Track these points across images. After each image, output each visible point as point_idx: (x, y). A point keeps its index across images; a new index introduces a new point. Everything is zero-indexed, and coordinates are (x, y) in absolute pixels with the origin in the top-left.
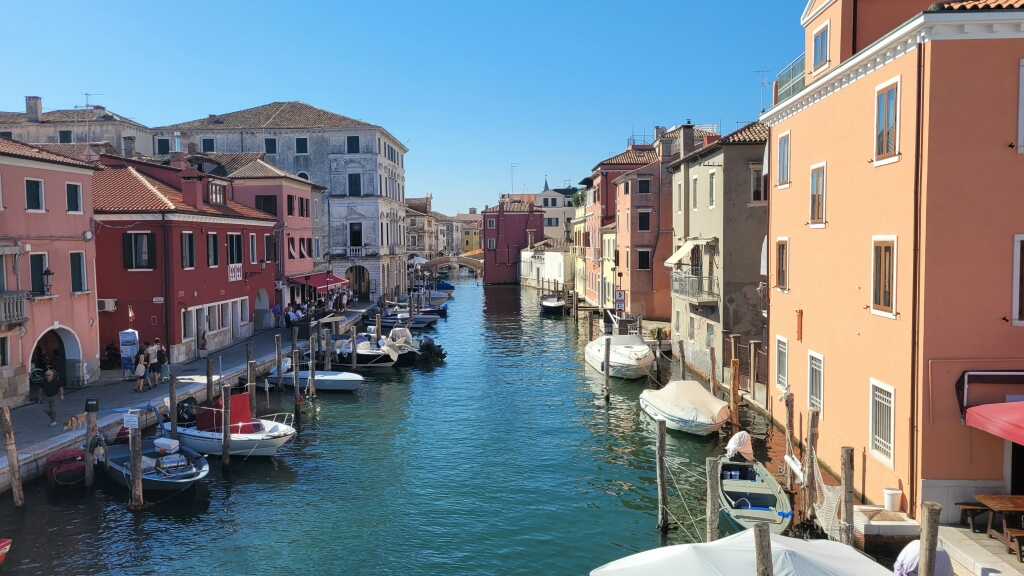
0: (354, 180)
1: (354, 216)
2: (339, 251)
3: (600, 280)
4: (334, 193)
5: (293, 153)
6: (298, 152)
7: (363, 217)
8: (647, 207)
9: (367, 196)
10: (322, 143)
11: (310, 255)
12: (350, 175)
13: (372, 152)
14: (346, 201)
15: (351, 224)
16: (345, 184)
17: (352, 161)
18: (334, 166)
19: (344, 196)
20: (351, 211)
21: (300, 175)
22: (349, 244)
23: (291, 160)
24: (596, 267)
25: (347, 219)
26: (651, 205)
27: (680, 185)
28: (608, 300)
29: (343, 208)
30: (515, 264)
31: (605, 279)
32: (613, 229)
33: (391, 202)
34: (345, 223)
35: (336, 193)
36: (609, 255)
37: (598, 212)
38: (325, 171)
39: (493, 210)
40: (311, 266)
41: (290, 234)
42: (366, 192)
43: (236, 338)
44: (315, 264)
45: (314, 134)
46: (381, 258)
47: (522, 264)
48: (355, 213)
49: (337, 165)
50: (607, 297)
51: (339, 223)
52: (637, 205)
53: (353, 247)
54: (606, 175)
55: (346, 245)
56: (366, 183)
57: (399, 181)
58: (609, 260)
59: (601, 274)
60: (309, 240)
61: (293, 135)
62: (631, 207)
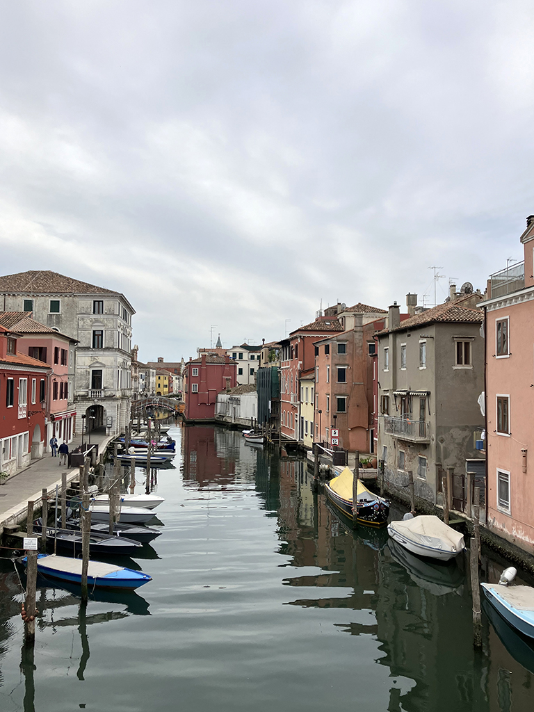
0: (97, 337)
1: (96, 365)
2: (82, 392)
3: (298, 419)
5: (48, 312)
6: (51, 311)
7: (104, 366)
8: (345, 365)
9: (108, 349)
10: (72, 305)
11: (66, 397)
12: (94, 331)
13: (113, 314)
14: (90, 352)
15: (93, 371)
16: (90, 339)
17: (97, 321)
18: (81, 323)
19: (87, 348)
20: (94, 360)
22: (90, 388)
23: (45, 317)
24: (294, 409)
25: (90, 367)
26: (347, 363)
27: (386, 349)
28: (306, 435)
29: (87, 358)
30: (214, 404)
31: (302, 418)
32: (311, 380)
33: (124, 354)
34: (88, 370)
35: (82, 346)
36: (307, 400)
37: (296, 367)
38: (73, 328)
39: (196, 362)
40: (66, 405)
41: (55, 380)
42: (107, 346)
43: (19, 467)
44: (69, 404)
45: (66, 298)
46: (117, 399)
47: (219, 404)
48: (97, 362)
49: (84, 323)
50: (305, 432)
51: (83, 370)
52: (337, 363)
53: (94, 390)
54: (303, 339)
55: (88, 388)
56: (107, 338)
57: (129, 337)
58: (307, 404)
59: (298, 414)
60: (66, 384)
61: (48, 298)
62: (332, 363)
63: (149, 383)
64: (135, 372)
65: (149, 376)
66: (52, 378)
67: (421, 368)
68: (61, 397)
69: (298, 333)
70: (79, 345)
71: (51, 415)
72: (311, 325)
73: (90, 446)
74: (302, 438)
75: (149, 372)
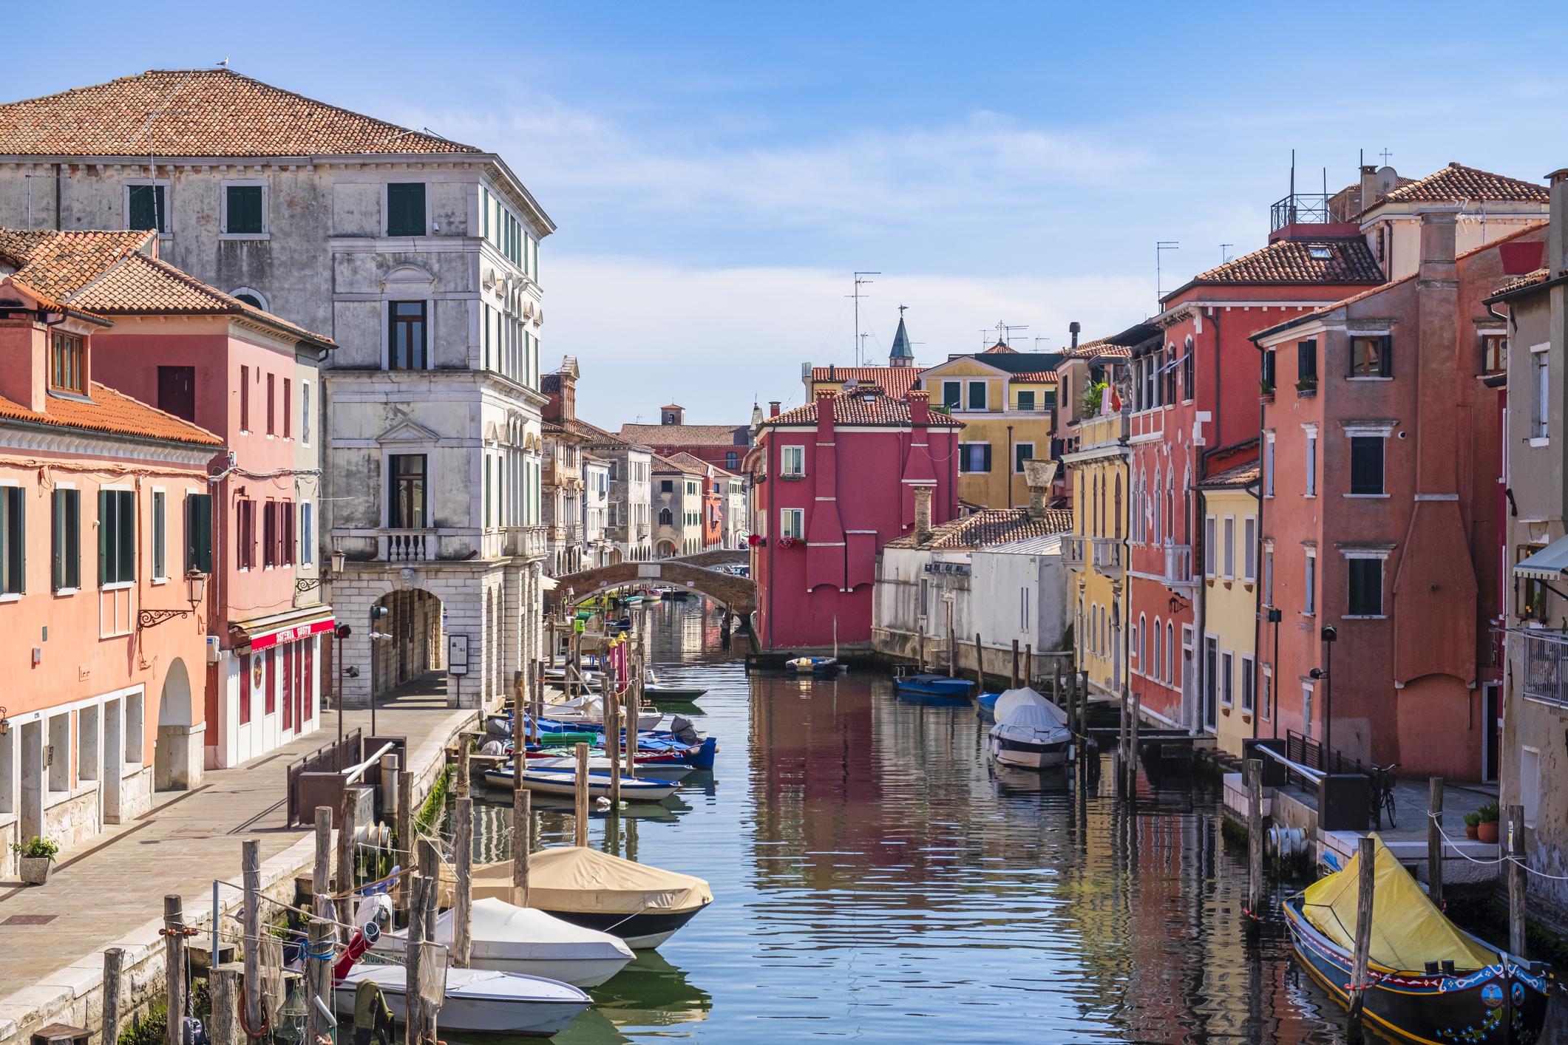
0: (407, 322)
1: (404, 434)
2: (353, 541)
3: (1193, 646)
4: (342, 360)
5: (216, 231)
6: (231, 230)
7: (435, 436)
8: (1380, 421)
9: (447, 369)
10: (309, 204)
11: (289, 558)
12: (393, 304)
13: (463, 235)
14: (381, 385)
15: (394, 459)
16: (376, 332)
17: (402, 261)
18: (343, 271)
19: (371, 369)
20: (396, 416)
22: (385, 522)
23: (210, 254)
24: (1176, 604)
25: (380, 441)
26: (1390, 414)
27: (1538, 354)
28: (1227, 712)
29: (369, 409)
30: (865, 586)
31: (1212, 643)
32: (1247, 486)
33: (509, 391)
34: (375, 454)
35: (350, 362)
36: (1229, 571)
37: (1187, 435)
38: (317, 292)
39: (797, 418)
40: (289, 592)
41: (241, 491)
42: (442, 360)
43: (111, 817)
44: (302, 585)
45: (285, 175)
46: (486, 568)
47: (888, 590)
48: (409, 423)
49: (355, 271)
50: (1221, 704)
51: (355, 457)
52: (1348, 416)
53: (394, 533)
54: (1214, 320)
55: (375, 524)
56: (443, 330)
57: (529, 326)
58: (1228, 586)
59: (1194, 627)
60: (289, 507)
61: (216, 177)
62: (1326, 419)
63: (625, 503)
64: (570, 463)
65: (624, 479)
66: (233, 485)
68: (269, 559)
69: (1195, 293)
70: (340, 359)
71: (232, 625)
72: (1248, 264)
73: (374, 744)
74: (1212, 721)
75: (624, 461)
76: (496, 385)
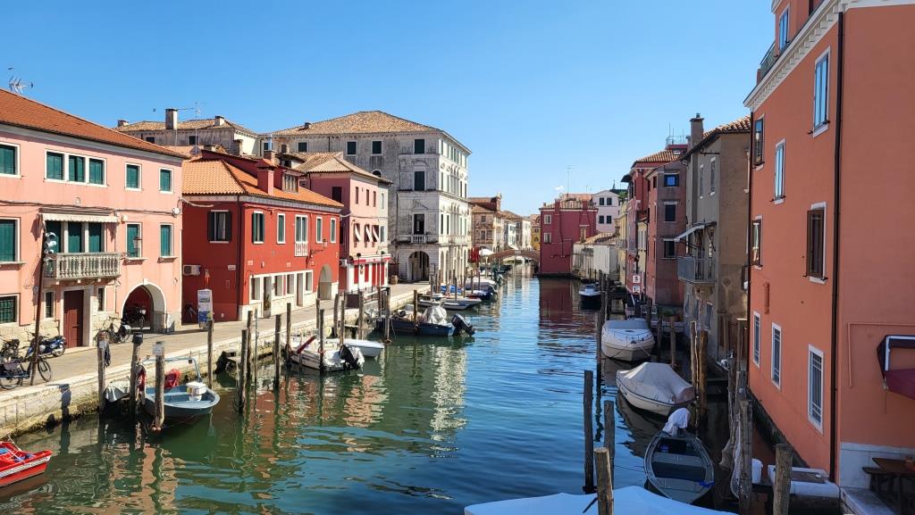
0: (420, 177)
1: (418, 208)
2: (404, 238)
3: (635, 269)
4: (402, 188)
5: (370, 154)
6: (374, 153)
7: (427, 209)
8: (674, 200)
9: (430, 190)
10: (394, 146)
12: (416, 173)
13: (435, 153)
14: (412, 194)
15: (416, 216)
16: (411, 181)
17: (418, 161)
18: (403, 164)
19: (410, 190)
20: (416, 203)
21: (375, 173)
22: (413, 232)
23: (368, 160)
25: (412, 211)
26: (677, 197)
29: (409, 201)
30: (569, 254)
32: (644, 221)
33: (450, 197)
34: (410, 214)
35: (404, 189)
36: (642, 246)
37: (635, 207)
38: (395, 170)
39: (550, 207)
41: (355, 220)
42: (428, 187)
43: (299, 305)
44: (380, 248)
45: (388, 138)
46: (440, 246)
47: (574, 256)
48: (419, 205)
49: (406, 163)
51: (405, 214)
52: (664, 198)
53: (416, 235)
54: (642, 172)
55: (410, 233)
56: (429, 180)
57: (462, 180)
58: (642, 250)
59: (636, 264)
60: (375, 226)
61: (370, 139)
62: (658, 199)
66: (351, 219)
67: (712, 194)
68: (367, 240)
71: (350, 257)
75: (521, 223)
76: (445, 195)
